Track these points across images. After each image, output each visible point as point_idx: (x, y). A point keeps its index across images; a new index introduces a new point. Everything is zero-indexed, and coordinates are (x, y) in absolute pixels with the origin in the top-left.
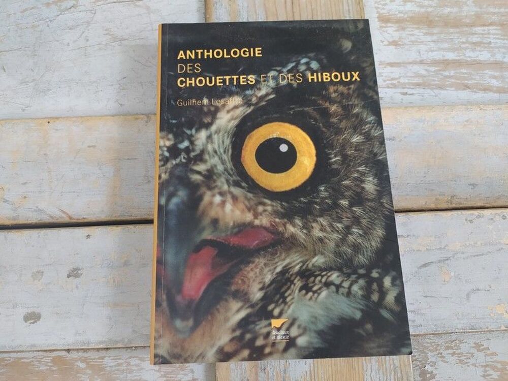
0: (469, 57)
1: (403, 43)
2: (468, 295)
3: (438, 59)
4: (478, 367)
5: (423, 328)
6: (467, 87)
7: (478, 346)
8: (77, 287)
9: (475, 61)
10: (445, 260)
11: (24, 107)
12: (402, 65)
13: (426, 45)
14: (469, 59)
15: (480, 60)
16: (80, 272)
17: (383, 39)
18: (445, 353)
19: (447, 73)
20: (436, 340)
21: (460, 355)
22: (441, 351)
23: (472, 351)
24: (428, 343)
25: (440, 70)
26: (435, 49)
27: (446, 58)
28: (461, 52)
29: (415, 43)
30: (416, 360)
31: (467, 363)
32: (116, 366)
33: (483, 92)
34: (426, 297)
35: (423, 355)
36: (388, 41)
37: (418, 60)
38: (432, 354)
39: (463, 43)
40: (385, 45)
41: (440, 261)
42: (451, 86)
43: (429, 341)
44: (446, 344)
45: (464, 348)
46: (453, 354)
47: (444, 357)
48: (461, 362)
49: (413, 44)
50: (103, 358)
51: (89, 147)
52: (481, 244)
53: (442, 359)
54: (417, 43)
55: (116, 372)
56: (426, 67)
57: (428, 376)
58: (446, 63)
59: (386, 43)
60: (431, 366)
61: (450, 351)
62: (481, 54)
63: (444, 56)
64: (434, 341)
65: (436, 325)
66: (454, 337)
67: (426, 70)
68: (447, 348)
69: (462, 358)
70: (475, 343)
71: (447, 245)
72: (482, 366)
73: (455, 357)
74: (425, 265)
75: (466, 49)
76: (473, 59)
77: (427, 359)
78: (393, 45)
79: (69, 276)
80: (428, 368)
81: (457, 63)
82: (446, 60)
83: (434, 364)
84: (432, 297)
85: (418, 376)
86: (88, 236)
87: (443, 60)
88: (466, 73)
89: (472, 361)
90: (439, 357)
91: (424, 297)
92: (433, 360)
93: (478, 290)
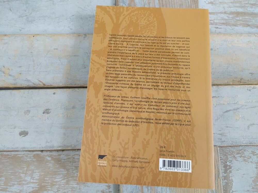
0: (250, 11)
1: (216, 3)
2: (248, 127)
3: (233, 11)
4: (253, 163)
5: (225, 142)
6: (248, 25)
7: (253, 153)
8: (48, 118)
9: (252, 13)
10: (236, 109)
11: (20, 29)
12: (215, 14)
13: (227, 4)
14: (249, 12)
15: (255, 12)
16: (49, 111)
17: (206, 1)
18: (236, 156)
19: (238, 19)
20: (232, 149)
21: (245, 157)
22: (235, 155)
23: (250, 155)
24: (228, 151)
25: (234, 17)
26: (232, 6)
27: (238, 11)
28: (245, 8)
29: (222, 3)
30: (222, 159)
31: (247, 161)
32: (67, 159)
33: (256, 28)
34: (227, 127)
35: (226, 157)
36: (209, 2)
37: (223, 12)
38: (230, 156)
39: (246, 4)
40: (207, 4)
41: (234, 110)
42: (240, 25)
43: (228, 150)
44: (237, 151)
45: (246, 154)
46: (241, 157)
47: (236, 158)
48: (245, 160)
49: (221, 4)
50: (60, 155)
51: (54, 49)
52: (255, 102)
53: (235, 159)
54: (223, 3)
55: (67, 162)
56: (227, 15)
57: (228, 167)
58: (238, 14)
59: (207, 2)
60: (229, 162)
61: (239, 155)
62: (255, 10)
63: (236, 10)
64: (231, 150)
65: (232, 141)
66: (241, 148)
67: (227, 17)
68: (238, 153)
69: (245, 159)
70: (252, 151)
71: (238, 102)
72: (256, 163)
73: (242, 158)
74: (227, 111)
75: (248, 7)
76: (251, 12)
77: (227, 159)
78: (211, 4)
79: (44, 113)
80: (228, 163)
81: (243, 14)
82: (238, 12)
83: (231, 161)
84: (230, 127)
85: (223, 168)
86: (54, 93)
87: (237, 12)
88: (248, 19)
89: (250, 160)
90: (234, 158)
91: (226, 127)
92: (230, 159)
93: (254, 124)
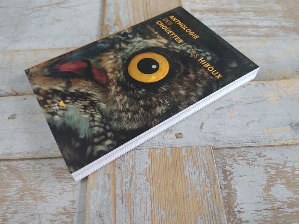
2: (248, 124)
3: (222, 25)
4: (260, 167)
5: (220, 142)
6: (239, 35)
7: (259, 155)
8: (12, 124)
9: (242, 25)
10: (231, 106)
13: (216, 20)
14: (239, 24)
16: (16, 116)
18: (237, 159)
19: (228, 30)
20: (231, 151)
21: (248, 160)
22: (235, 158)
23: (255, 157)
24: (226, 153)
25: (224, 29)
26: (220, 21)
28: (234, 22)
30: (219, 164)
31: (252, 164)
32: (26, 168)
34: (221, 125)
35: (224, 160)
37: (212, 25)
38: (229, 160)
39: (235, 18)
41: (227, 107)
42: (230, 35)
43: (226, 152)
44: (237, 153)
45: (250, 156)
46: (243, 159)
47: (237, 161)
48: (249, 163)
50: (19, 165)
51: (35, 61)
52: (252, 98)
53: (236, 162)
55: (25, 172)
56: (217, 28)
57: (228, 173)
58: (227, 26)
60: (229, 167)
61: (241, 158)
62: (245, 23)
64: (230, 152)
65: (229, 140)
66: (242, 150)
67: (216, 29)
68: (239, 156)
69: (249, 162)
70: (257, 153)
71: (231, 99)
72: (264, 166)
73: (245, 161)
74: (219, 109)
75: (237, 20)
77: (226, 163)
79: (9, 118)
80: (227, 168)
81: (234, 26)
83: (231, 166)
84: (224, 125)
85: (221, 173)
86: (25, 99)
88: (238, 30)
89: (256, 163)
90: (234, 161)
91: (220, 125)
92: (231, 163)
93: (254, 121)
